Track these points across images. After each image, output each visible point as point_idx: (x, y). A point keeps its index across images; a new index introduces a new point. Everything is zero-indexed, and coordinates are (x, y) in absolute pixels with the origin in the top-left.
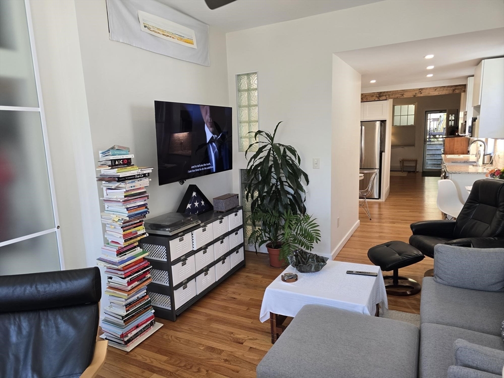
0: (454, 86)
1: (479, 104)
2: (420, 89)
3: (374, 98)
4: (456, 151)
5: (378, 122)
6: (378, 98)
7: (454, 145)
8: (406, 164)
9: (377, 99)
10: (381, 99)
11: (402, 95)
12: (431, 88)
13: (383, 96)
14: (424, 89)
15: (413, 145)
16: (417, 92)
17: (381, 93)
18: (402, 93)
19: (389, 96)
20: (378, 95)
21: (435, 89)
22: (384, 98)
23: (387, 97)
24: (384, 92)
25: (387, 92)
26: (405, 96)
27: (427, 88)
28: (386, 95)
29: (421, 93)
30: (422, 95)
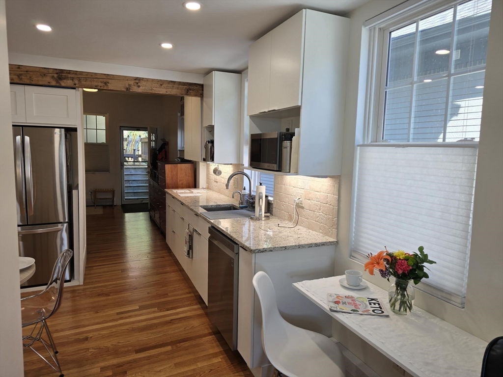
0: (188, 83)
1: (300, 104)
2: (136, 79)
3: (48, 79)
4: (181, 182)
5: (57, 130)
6: (57, 82)
7: (177, 175)
8: (100, 196)
9: (54, 83)
10: (63, 84)
11: (105, 83)
12: (153, 80)
13: (66, 78)
14: (143, 79)
15: (107, 170)
16: (132, 83)
17: (62, 71)
18: (105, 80)
19: (79, 80)
20: (56, 76)
21: (161, 83)
22: (69, 83)
23: (76, 82)
24: (69, 72)
25: (76, 72)
26: (111, 87)
27: (147, 80)
28: (73, 79)
29: (139, 86)
30: (140, 90)
